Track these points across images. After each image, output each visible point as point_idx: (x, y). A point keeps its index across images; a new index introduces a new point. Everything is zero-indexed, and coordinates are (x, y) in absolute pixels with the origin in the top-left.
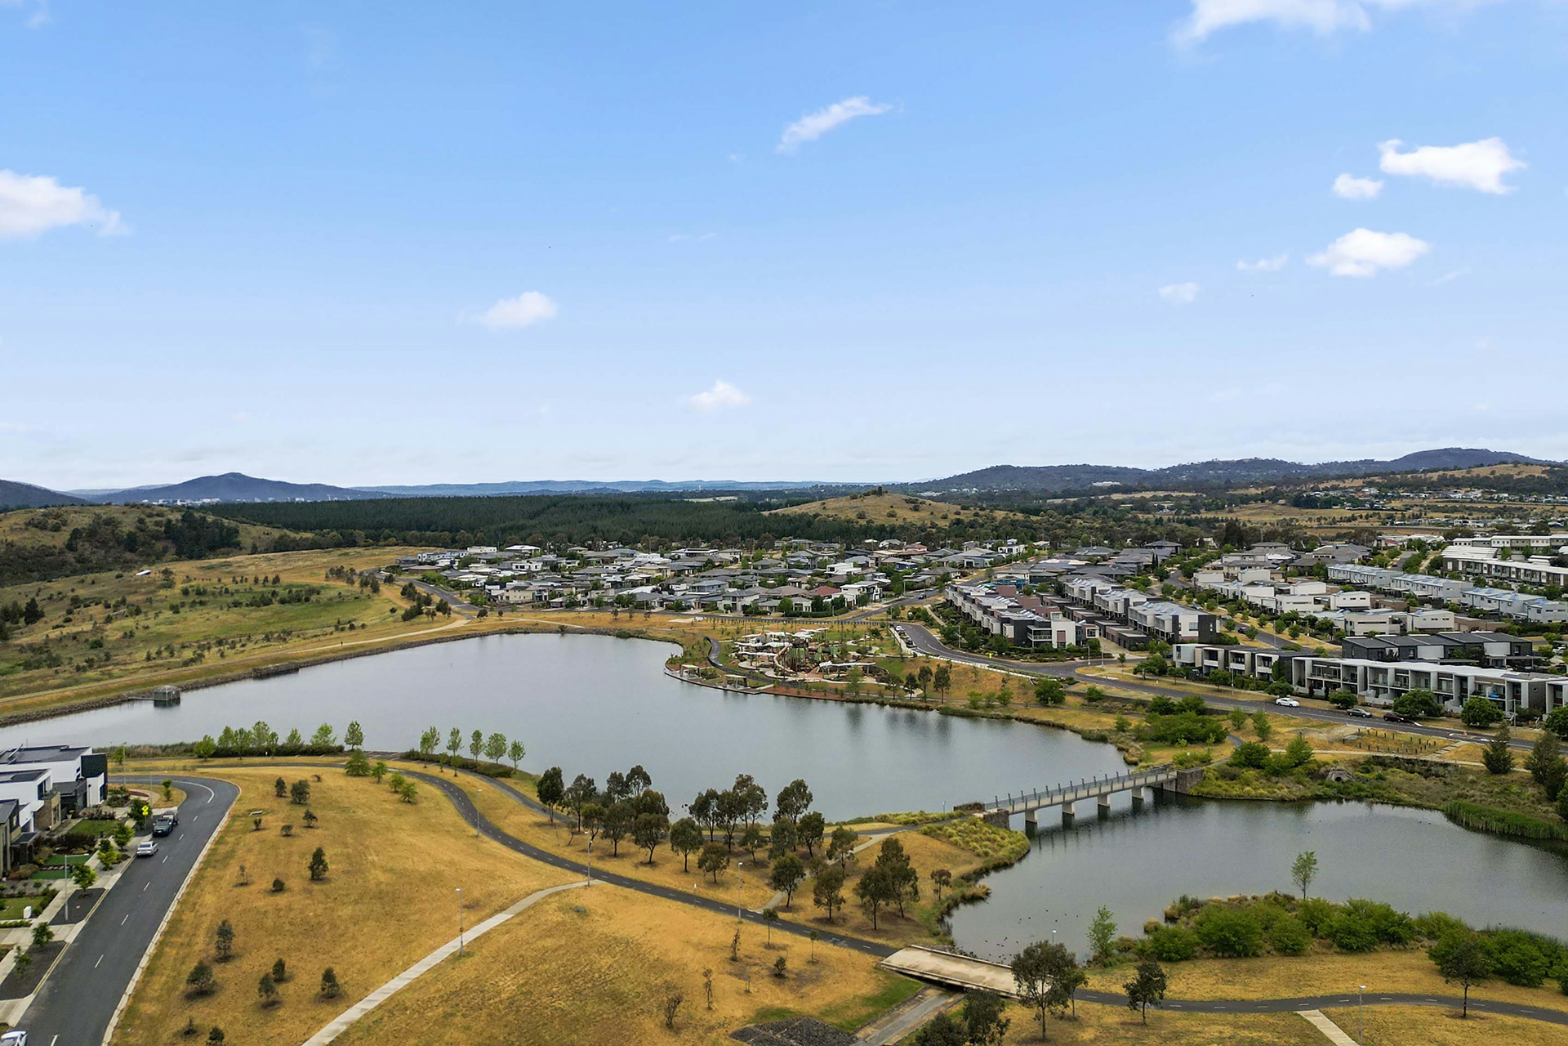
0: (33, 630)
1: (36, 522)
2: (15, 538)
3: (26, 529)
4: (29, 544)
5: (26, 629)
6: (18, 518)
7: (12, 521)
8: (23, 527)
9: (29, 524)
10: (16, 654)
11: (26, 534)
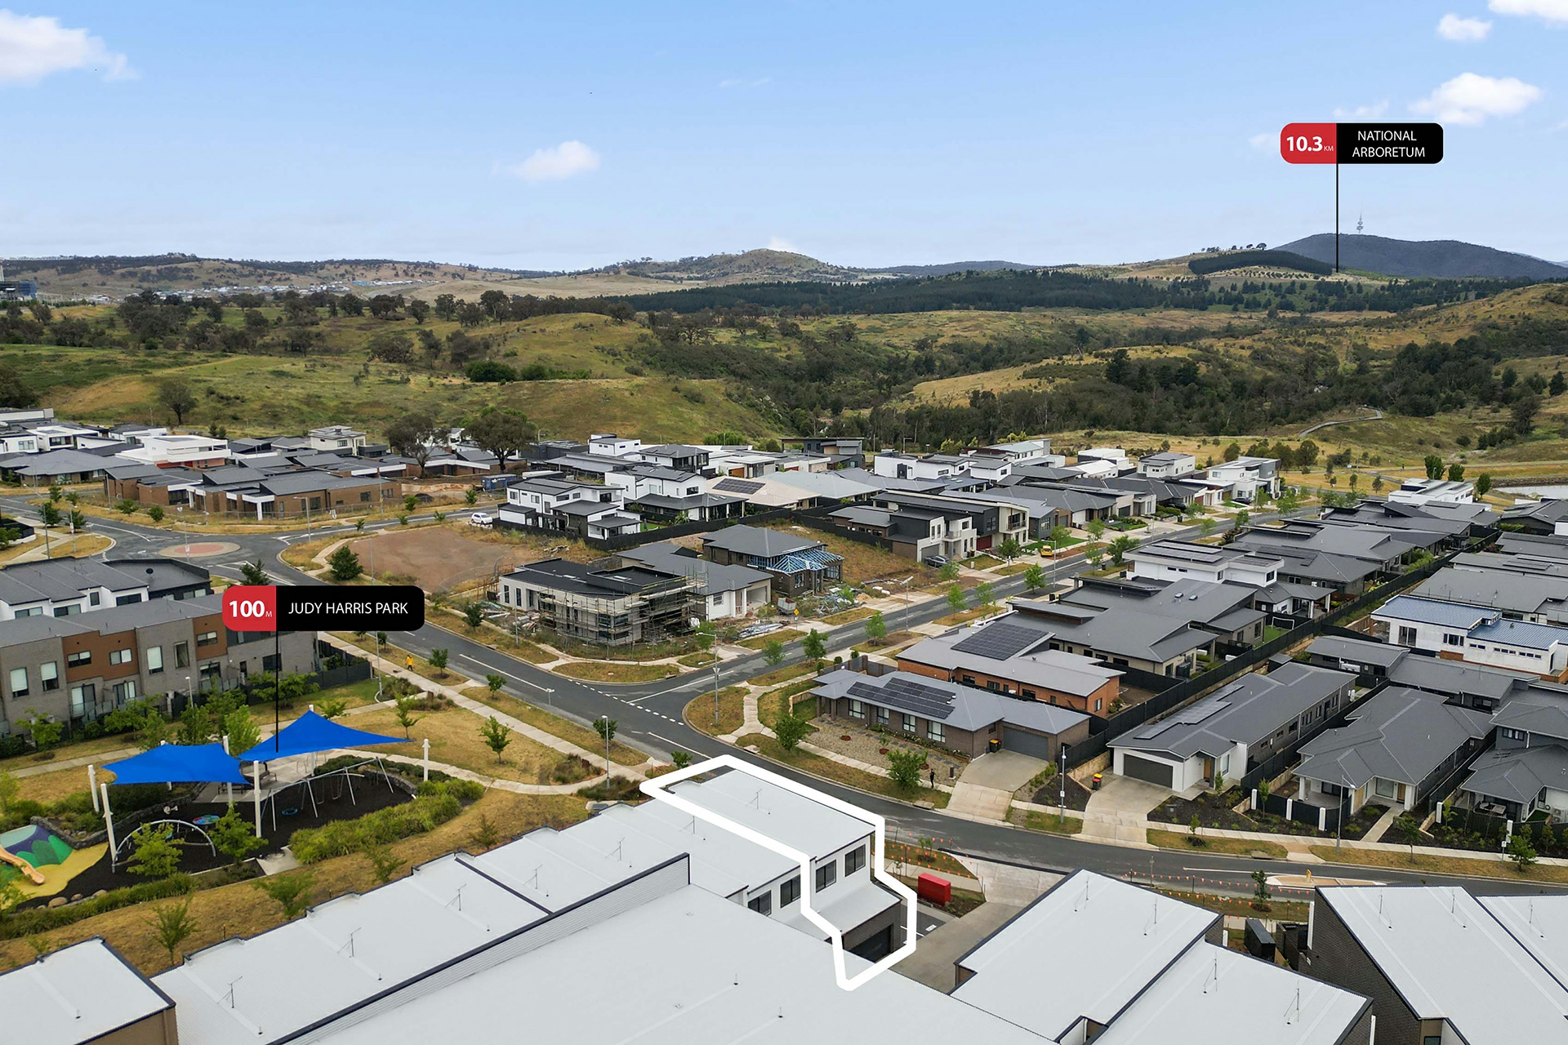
0: (1558, 401)
1: (1552, 296)
2: (1532, 312)
3: (1543, 304)
4: (1544, 318)
5: (1551, 400)
6: (1535, 292)
7: (1531, 294)
8: (1540, 301)
9: (1547, 298)
10: (1549, 423)
11: (1542, 309)
